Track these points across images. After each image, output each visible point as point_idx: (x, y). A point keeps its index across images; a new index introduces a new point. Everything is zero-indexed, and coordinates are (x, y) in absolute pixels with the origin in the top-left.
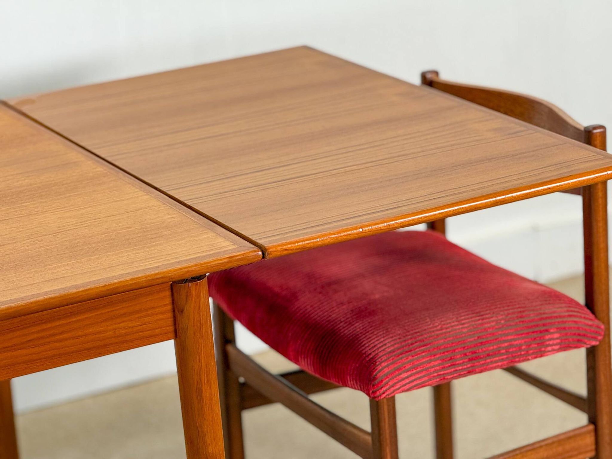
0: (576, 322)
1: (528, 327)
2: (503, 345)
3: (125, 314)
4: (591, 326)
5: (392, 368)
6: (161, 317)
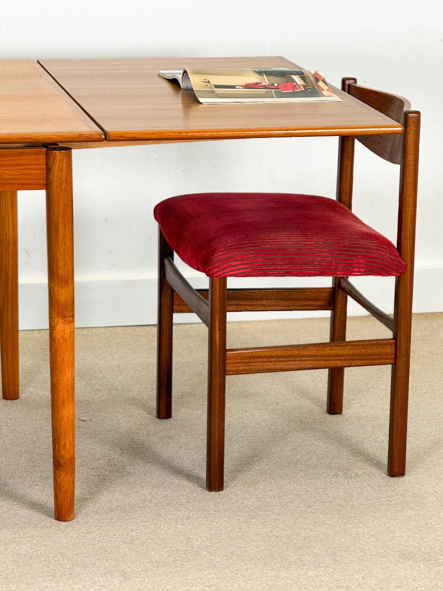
0: (382, 255)
1: (340, 250)
2: (317, 259)
3: (9, 165)
4: (393, 260)
5: (224, 257)
6: (35, 172)
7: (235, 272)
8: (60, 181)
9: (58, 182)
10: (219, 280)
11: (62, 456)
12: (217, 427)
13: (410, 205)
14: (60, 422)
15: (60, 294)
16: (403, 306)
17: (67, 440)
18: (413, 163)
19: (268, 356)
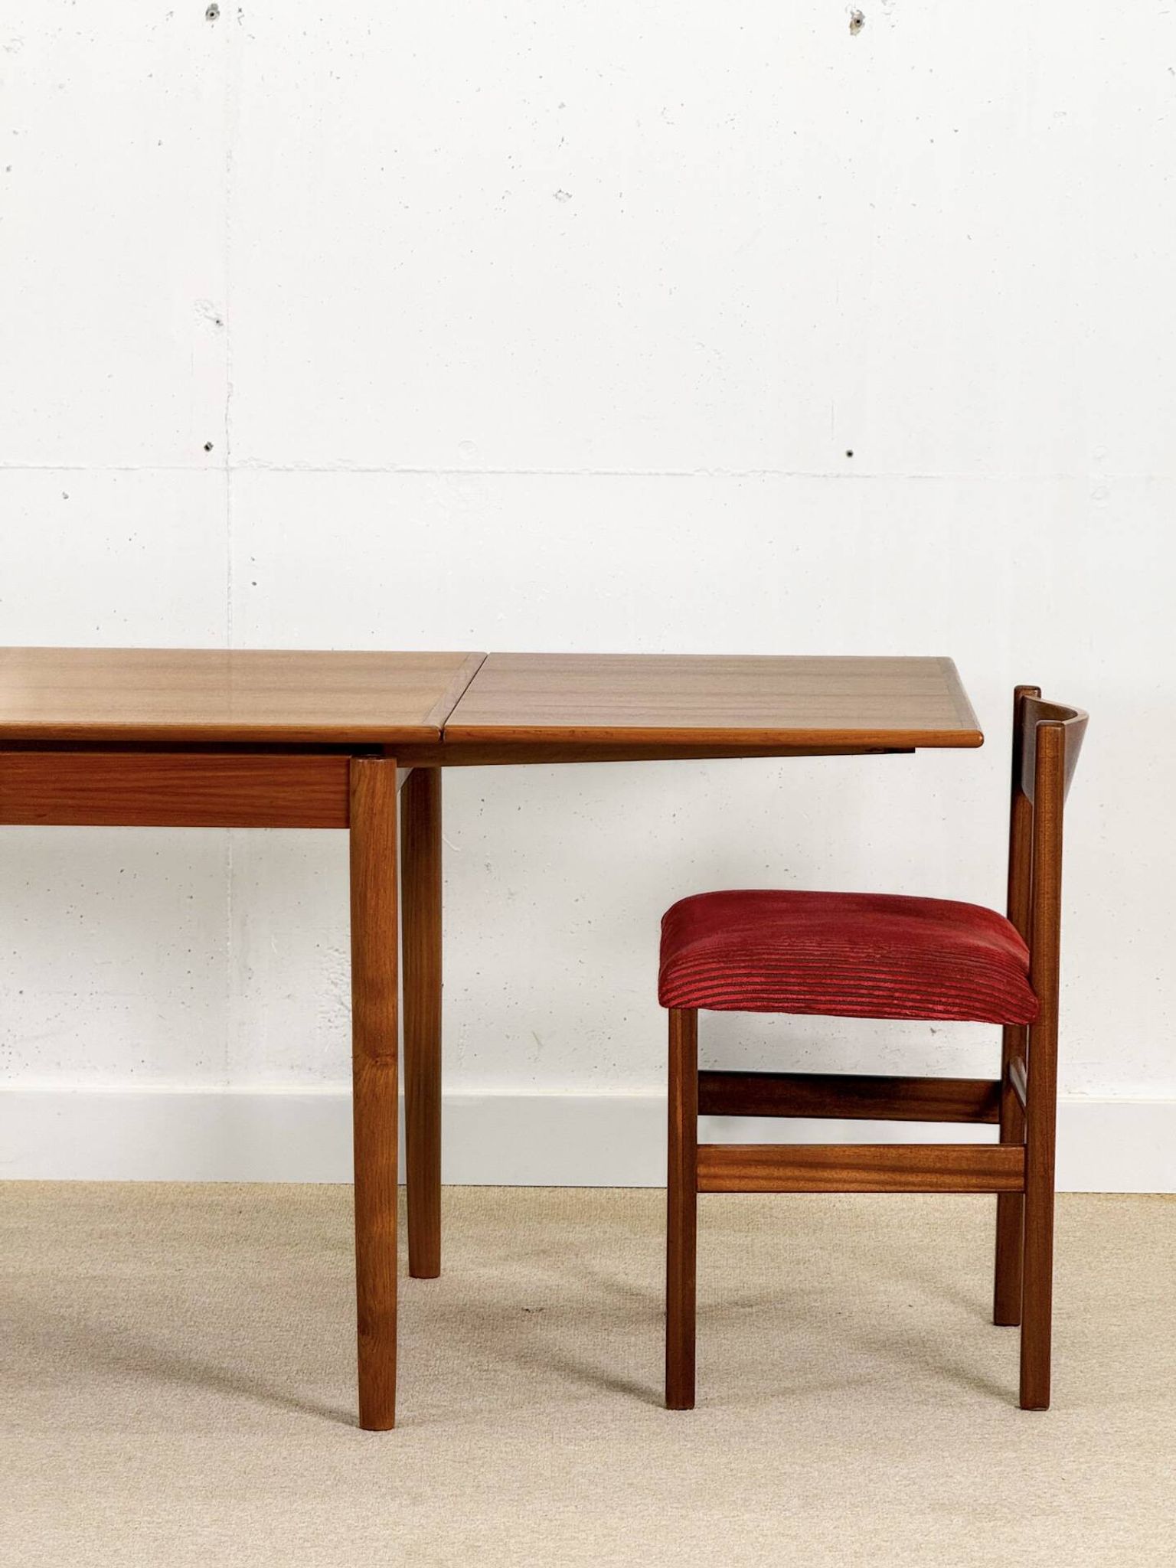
7: (709, 1000)
8: (370, 812)
9: (366, 815)
10: (682, 1013)
11: (370, 1309)
12: (680, 1287)
13: (1048, 893)
14: (367, 1247)
15: (368, 1012)
16: (1037, 1083)
17: (378, 1280)
18: (1051, 817)
19: (778, 1161)
